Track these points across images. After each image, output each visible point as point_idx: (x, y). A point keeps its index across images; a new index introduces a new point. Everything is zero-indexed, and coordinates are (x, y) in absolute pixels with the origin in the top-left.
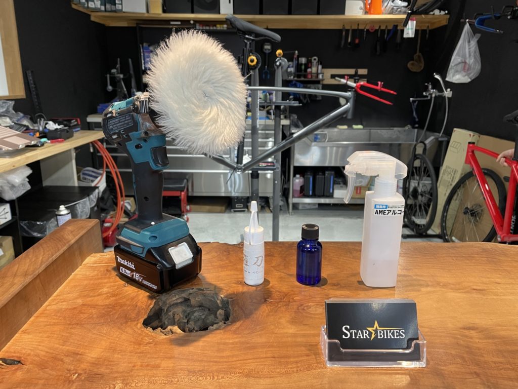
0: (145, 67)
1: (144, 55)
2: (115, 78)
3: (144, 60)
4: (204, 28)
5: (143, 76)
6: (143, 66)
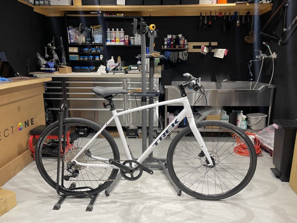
1: (69, 34)
4: (109, 16)
5: (69, 48)
6: (69, 41)
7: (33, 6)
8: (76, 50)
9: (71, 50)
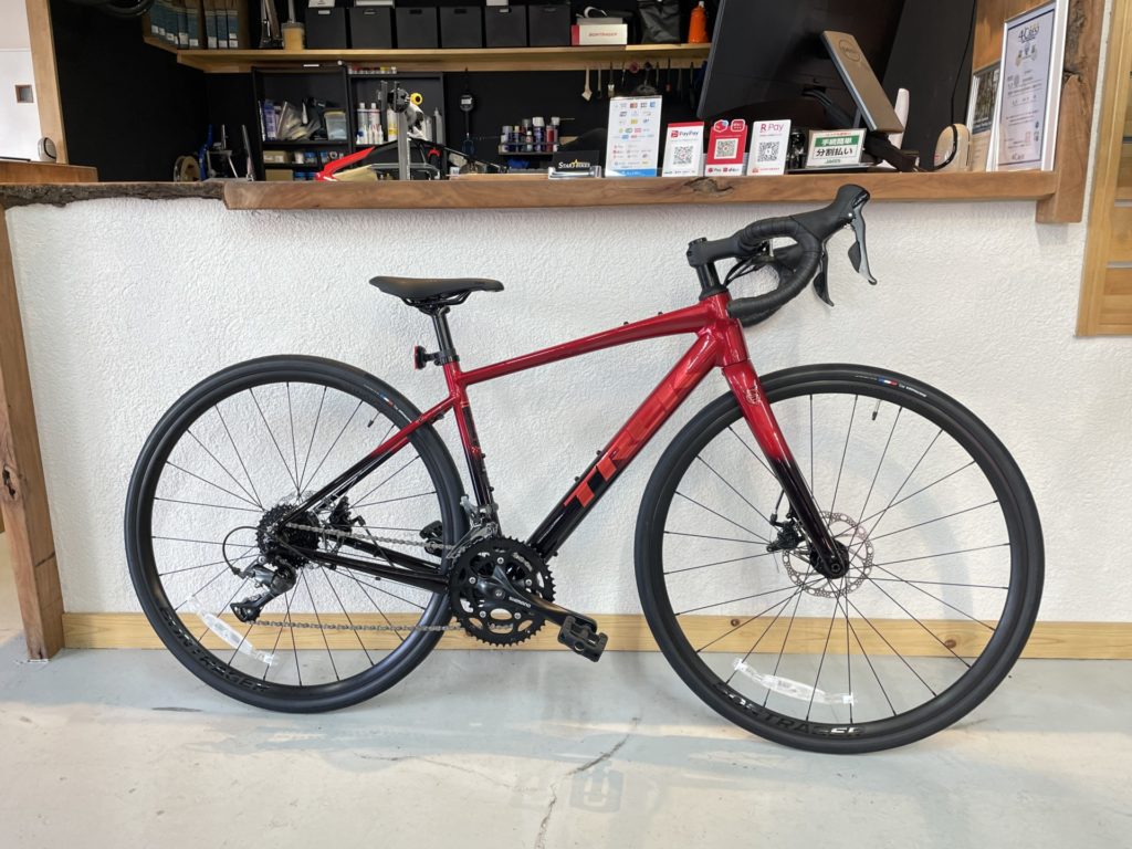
0: (266, 137)
1: (264, 117)
2: (219, 156)
3: (265, 126)
4: (362, 72)
5: (264, 152)
6: (264, 136)
7: (175, 51)
8: (280, 158)
9: (268, 157)
